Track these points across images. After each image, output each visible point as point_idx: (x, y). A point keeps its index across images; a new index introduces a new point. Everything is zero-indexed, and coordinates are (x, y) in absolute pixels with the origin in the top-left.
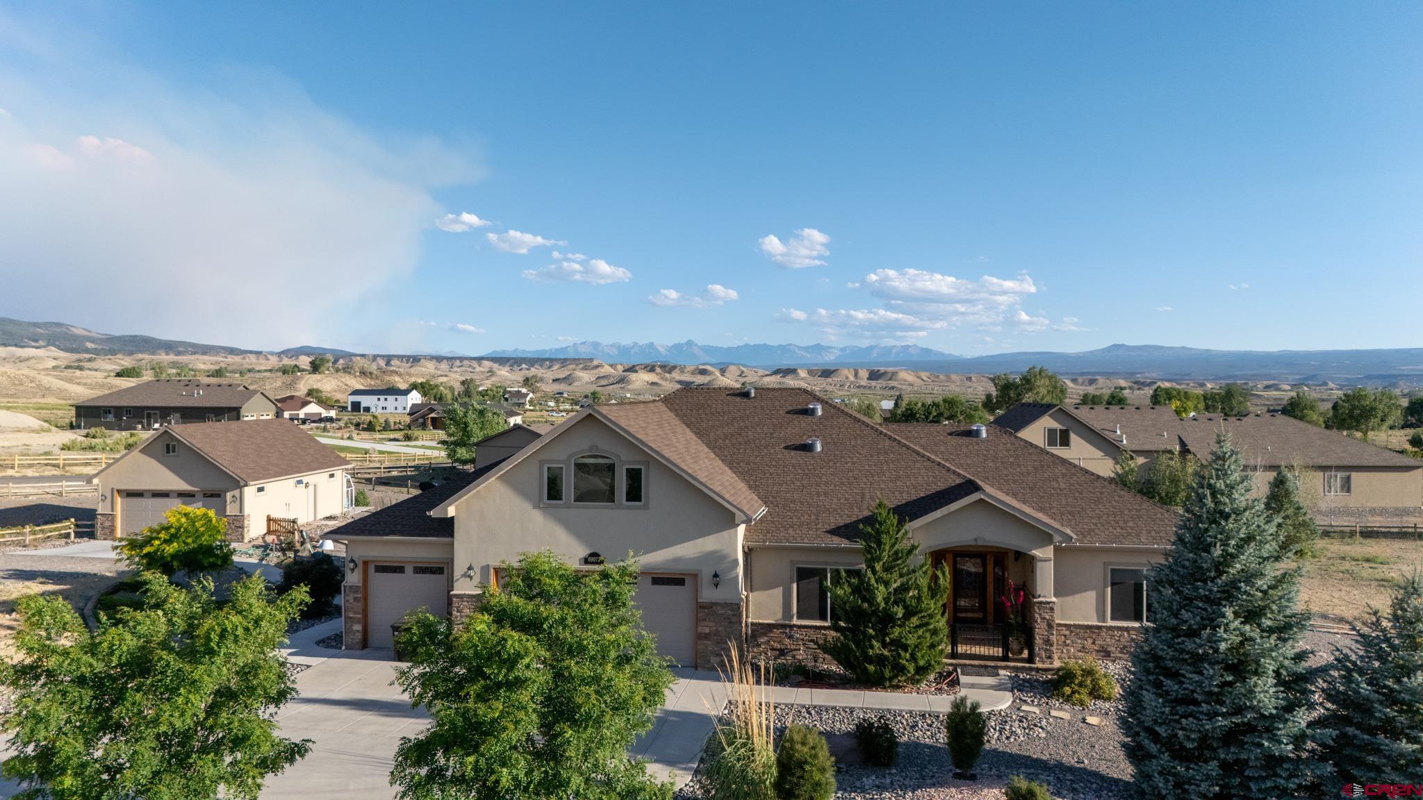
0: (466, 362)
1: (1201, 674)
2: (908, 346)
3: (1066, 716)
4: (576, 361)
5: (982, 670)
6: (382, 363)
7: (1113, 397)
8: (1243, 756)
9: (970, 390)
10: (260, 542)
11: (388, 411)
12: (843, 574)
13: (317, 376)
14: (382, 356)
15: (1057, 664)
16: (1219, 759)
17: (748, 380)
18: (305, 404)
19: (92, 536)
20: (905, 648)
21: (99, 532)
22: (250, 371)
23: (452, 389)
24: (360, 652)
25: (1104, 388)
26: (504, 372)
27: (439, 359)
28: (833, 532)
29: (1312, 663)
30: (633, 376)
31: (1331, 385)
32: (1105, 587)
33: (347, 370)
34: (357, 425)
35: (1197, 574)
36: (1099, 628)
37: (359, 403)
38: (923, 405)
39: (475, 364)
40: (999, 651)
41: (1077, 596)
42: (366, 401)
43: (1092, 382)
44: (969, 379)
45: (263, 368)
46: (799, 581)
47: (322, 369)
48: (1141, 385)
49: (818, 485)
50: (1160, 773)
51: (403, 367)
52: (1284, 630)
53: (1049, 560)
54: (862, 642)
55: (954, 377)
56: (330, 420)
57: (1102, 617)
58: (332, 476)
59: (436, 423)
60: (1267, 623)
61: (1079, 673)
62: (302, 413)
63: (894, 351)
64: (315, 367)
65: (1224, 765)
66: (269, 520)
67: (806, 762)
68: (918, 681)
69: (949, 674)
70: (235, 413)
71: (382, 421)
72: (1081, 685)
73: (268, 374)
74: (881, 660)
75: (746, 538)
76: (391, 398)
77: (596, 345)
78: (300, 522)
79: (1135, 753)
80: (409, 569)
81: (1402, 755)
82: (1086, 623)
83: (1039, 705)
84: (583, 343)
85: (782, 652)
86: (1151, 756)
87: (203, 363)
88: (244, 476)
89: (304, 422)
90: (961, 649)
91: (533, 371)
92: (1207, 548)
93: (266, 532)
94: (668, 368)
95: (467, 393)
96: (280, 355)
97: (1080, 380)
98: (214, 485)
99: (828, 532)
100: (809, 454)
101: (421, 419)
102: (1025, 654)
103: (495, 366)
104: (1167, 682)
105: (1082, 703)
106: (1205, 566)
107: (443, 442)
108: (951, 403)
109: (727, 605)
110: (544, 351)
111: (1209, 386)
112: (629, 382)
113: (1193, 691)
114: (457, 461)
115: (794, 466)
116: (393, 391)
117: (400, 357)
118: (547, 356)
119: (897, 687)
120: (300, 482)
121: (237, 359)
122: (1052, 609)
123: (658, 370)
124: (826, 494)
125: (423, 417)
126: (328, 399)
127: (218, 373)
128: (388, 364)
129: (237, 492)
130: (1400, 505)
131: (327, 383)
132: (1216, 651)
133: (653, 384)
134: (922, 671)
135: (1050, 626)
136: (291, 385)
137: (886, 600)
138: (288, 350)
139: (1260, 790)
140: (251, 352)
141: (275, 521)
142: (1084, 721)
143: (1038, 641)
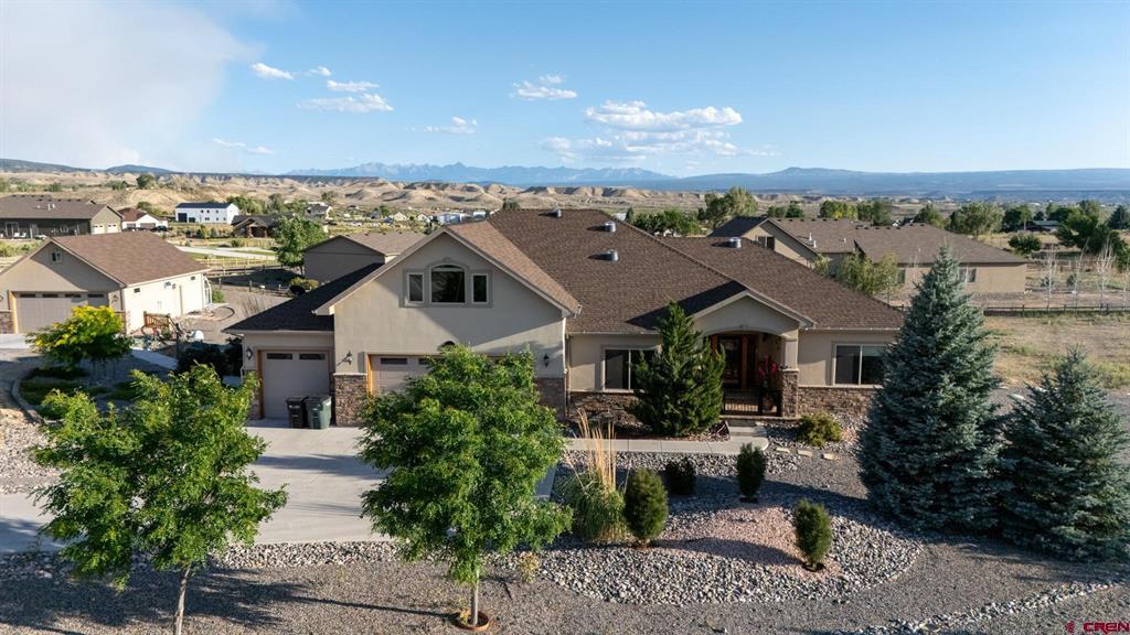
0: (270, 180)
1: (924, 422)
2: (633, 169)
3: (809, 454)
4: (364, 179)
5: (744, 422)
6: (198, 180)
7: (792, 209)
8: (951, 479)
9: (682, 204)
10: (140, 334)
11: (211, 221)
12: (642, 354)
13: (144, 191)
14: (198, 174)
15: (798, 417)
16: (933, 481)
17: (508, 196)
18: (140, 215)
20: (692, 407)
22: (81, 186)
23: (262, 203)
24: (259, 422)
25: (782, 202)
26: (303, 188)
27: (247, 177)
28: (634, 322)
29: (1000, 413)
30: (413, 192)
31: (948, 199)
32: (832, 357)
33: (170, 186)
34: (188, 233)
35: (923, 352)
36: (827, 389)
37: (185, 215)
38: (651, 217)
39: (278, 181)
40: (755, 408)
41: (812, 365)
42: (191, 213)
43: (773, 197)
44: (681, 195)
45: (93, 184)
46: (607, 359)
47: (148, 185)
48: (810, 199)
49: (618, 287)
50: (891, 493)
51: (217, 184)
52: (982, 390)
53: (794, 340)
54: (661, 405)
55: (669, 193)
56: (164, 229)
57: (829, 382)
58: (193, 278)
59: (257, 232)
60: (972, 385)
61: (817, 423)
62: (138, 224)
63: (623, 172)
64: (142, 184)
65: (936, 485)
66: (146, 315)
67: (648, 496)
68: (700, 432)
69: (720, 426)
70: (86, 224)
71: (209, 229)
72: (818, 431)
73: (98, 189)
74: (673, 417)
75: (567, 328)
76: (213, 210)
77: (379, 166)
78: (172, 316)
79: (868, 479)
80: (296, 356)
81: (1061, 475)
82: (817, 386)
83: (788, 447)
84: (369, 164)
85: (594, 413)
86: (883, 482)
87: (39, 179)
88: (123, 280)
89: (141, 229)
90: (728, 407)
91: (329, 188)
92: (932, 333)
93: (143, 324)
94: (441, 186)
95: (276, 206)
96: (107, 172)
97: (765, 196)
98: (96, 288)
99: (628, 322)
100: (609, 262)
101: (245, 228)
102: (775, 409)
103: (296, 183)
104: (899, 430)
105: (819, 444)
106: (930, 345)
107: (274, 249)
108: (671, 215)
109: (553, 379)
110: (337, 171)
111: (860, 200)
112: (410, 198)
113: (916, 435)
114: (285, 264)
115: (598, 272)
116: (212, 204)
117: (212, 175)
118: (338, 175)
119: (683, 437)
120: (168, 284)
121: (69, 176)
122: (796, 377)
123: (433, 187)
124: (625, 294)
125: (245, 226)
126: (156, 211)
127: (55, 188)
128: (203, 181)
129: (117, 293)
130: (1009, 292)
131: (153, 197)
132: (935, 406)
133: (430, 199)
134: (703, 423)
135: (794, 389)
136: (121, 199)
137: (680, 372)
138: (114, 168)
139: (960, 503)
140: (81, 170)
141: (151, 316)
142: (822, 457)
143: (785, 400)
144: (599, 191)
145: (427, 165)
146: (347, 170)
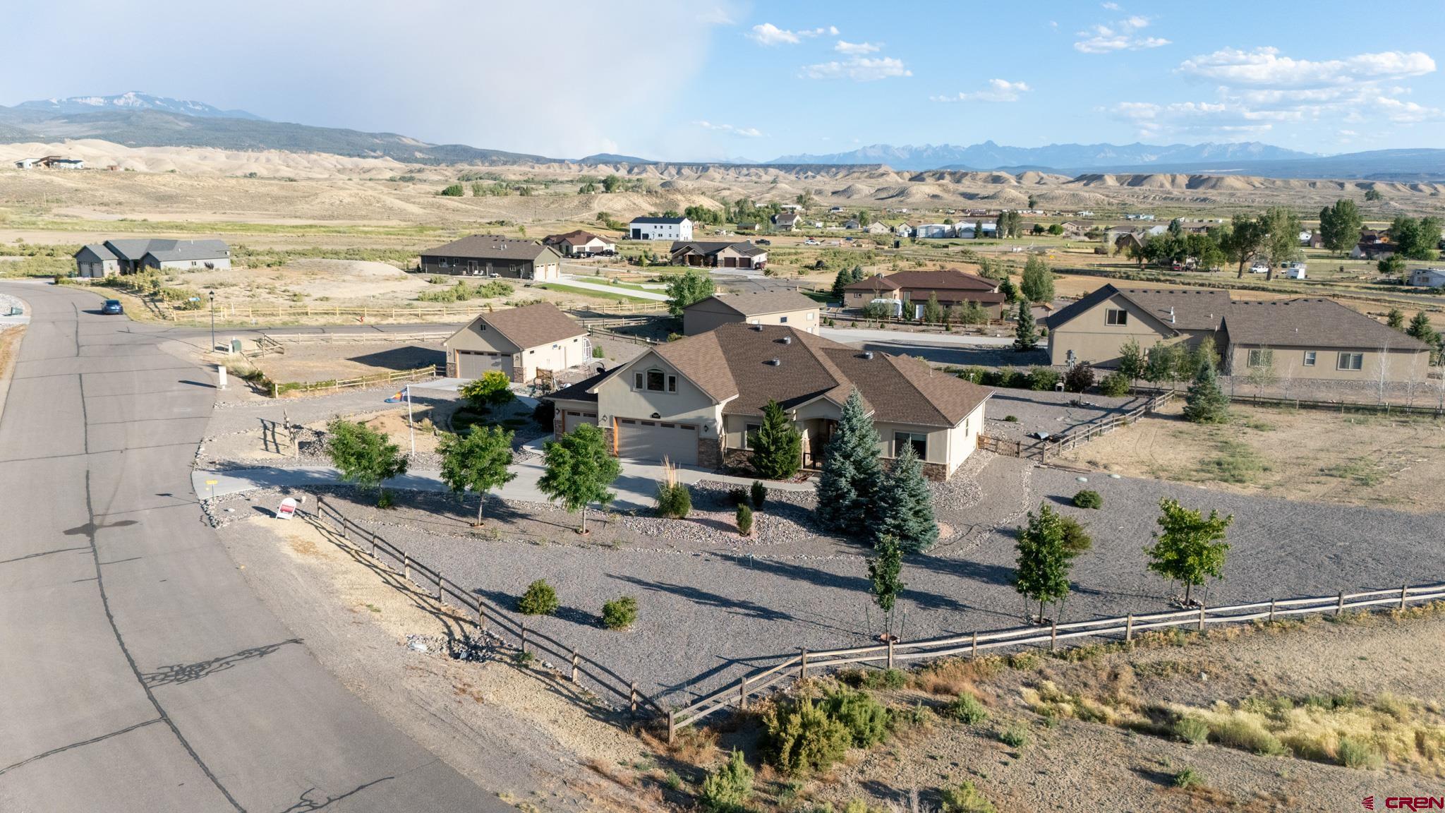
4: (863, 168)
6: (674, 172)
10: (532, 384)
13: (608, 197)
19: (445, 375)
21: (448, 373)
22: (553, 182)
26: (786, 184)
27: (727, 167)
30: (917, 186)
32: (892, 439)
33: (635, 188)
34: (630, 259)
37: (639, 230)
39: (761, 172)
42: (645, 228)
44: (1313, 185)
45: (565, 179)
46: (748, 430)
47: (614, 187)
49: (768, 384)
51: (691, 178)
55: (1294, 183)
56: (610, 253)
57: (891, 455)
58: (576, 341)
64: (609, 184)
66: (538, 370)
70: (530, 264)
71: (655, 252)
75: (723, 410)
76: (666, 226)
77: (886, 148)
78: (554, 371)
80: (582, 414)
84: (873, 147)
85: (740, 462)
87: (513, 174)
88: (523, 345)
91: (816, 181)
93: (535, 377)
94: (957, 177)
96: (580, 163)
98: (506, 350)
99: (760, 408)
100: (772, 367)
101: (683, 256)
103: (781, 175)
109: (711, 440)
110: (832, 156)
115: (762, 373)
116: (670, 217)
117: (690, 165)
118: (835, 162)
119: (777, 479)
120: (555, 346)
121: (543, 169)
123: (945, 178)
125: (685, 253)
126: (615, 223)
128: (677, 175)
129: (519, 354)
131: (617, 204)
133: (935, 196)
136: (585, 205)
138: (588, 158)
141: (541, 371)
144: (1183, 180)
145: (946, 146)
146: (845, 154)
